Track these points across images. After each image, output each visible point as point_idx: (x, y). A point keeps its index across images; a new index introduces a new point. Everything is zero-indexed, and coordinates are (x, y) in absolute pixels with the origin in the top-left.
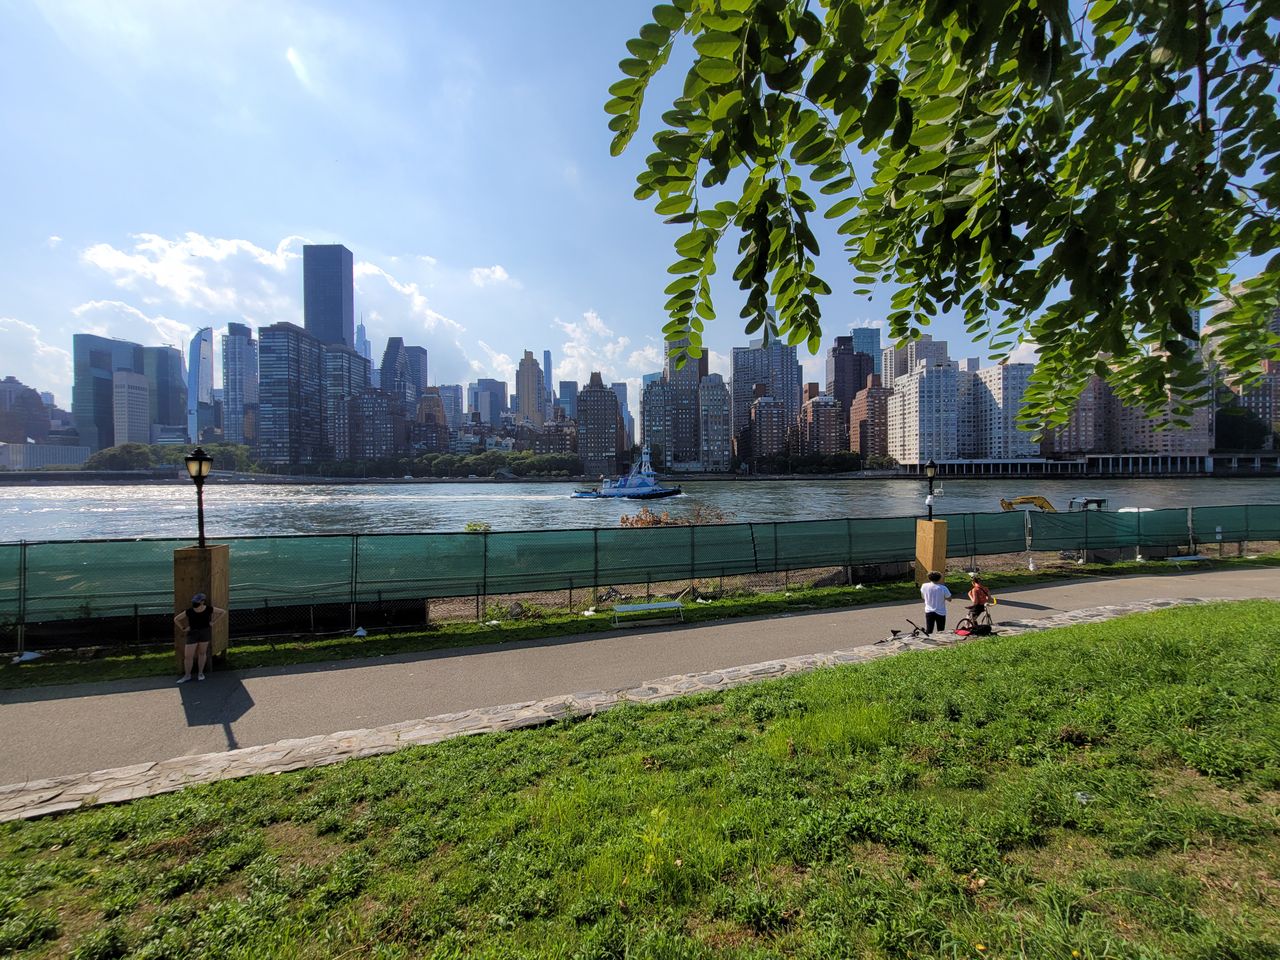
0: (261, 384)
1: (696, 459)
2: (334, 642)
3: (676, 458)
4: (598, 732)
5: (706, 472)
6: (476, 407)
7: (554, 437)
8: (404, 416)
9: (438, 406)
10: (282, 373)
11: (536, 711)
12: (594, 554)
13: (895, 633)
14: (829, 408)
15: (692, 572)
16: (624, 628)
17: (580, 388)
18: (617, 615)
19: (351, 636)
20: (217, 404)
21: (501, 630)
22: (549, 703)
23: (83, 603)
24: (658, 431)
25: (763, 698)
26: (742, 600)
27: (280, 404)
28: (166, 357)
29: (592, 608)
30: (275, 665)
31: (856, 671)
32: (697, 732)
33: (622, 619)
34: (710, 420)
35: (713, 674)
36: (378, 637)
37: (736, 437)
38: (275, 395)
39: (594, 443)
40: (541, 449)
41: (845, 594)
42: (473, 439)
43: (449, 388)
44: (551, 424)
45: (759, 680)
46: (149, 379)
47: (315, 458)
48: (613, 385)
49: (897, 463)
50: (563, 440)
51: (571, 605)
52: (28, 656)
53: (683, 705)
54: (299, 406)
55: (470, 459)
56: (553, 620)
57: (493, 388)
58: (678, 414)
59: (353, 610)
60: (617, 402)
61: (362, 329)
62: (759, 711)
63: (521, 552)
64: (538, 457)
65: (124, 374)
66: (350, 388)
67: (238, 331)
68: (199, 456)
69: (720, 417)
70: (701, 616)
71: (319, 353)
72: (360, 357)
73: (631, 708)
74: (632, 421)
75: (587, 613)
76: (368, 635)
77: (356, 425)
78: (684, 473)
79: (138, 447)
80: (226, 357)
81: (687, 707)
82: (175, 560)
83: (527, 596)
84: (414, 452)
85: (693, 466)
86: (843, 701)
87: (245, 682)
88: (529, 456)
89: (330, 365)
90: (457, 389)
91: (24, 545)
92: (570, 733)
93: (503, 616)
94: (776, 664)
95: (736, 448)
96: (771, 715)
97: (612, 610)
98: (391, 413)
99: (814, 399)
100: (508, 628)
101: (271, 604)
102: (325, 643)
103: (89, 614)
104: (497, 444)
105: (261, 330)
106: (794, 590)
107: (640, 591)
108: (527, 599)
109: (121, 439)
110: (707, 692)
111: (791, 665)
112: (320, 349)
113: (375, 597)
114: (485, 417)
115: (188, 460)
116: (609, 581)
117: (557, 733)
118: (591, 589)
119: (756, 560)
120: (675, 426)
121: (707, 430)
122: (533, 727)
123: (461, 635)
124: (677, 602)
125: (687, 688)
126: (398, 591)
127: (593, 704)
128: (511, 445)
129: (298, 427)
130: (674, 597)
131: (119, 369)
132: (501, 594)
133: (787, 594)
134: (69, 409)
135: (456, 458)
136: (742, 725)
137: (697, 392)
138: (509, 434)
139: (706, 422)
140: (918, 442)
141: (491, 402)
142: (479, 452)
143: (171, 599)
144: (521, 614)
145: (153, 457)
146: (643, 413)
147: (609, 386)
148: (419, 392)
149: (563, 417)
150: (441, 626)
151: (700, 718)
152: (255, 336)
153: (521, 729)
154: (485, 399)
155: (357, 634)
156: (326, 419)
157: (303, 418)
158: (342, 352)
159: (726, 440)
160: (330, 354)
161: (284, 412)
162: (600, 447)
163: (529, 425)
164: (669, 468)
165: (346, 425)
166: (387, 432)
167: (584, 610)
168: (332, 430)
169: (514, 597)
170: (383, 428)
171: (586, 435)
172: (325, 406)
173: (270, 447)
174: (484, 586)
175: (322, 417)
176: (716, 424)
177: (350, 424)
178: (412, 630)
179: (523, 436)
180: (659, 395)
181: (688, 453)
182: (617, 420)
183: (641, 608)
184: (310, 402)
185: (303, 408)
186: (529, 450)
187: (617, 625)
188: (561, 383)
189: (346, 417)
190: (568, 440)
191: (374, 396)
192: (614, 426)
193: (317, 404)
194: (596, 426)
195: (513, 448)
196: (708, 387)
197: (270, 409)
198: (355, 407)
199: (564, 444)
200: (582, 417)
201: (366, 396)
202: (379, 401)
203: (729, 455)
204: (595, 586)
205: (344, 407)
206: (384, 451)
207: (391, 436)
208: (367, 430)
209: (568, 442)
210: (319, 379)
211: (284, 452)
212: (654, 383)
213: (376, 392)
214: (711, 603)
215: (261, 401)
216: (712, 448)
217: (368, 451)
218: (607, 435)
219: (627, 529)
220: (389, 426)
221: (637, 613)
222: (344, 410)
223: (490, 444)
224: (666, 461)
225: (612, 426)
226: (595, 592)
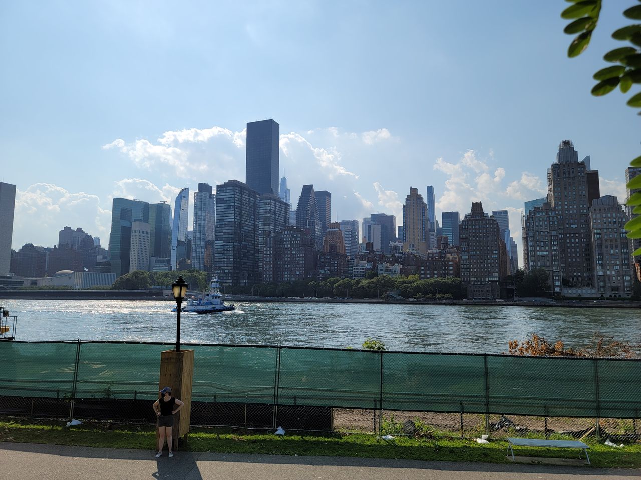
0: (217, 227)
1: (590, 283)
2: (261, 437)
3: (566, 283)
5: (602, 298)
6: (369, 238)
7: (438, 263)
8: (313, 247)
9: (339, 239)
10: (230, 218)
12: (484, 380)
15: (598, 410)
17: (462, 218)
18: (513, 447)
19: (273, 434)
20: (189, 242)
21: (396, 446)
23: (106, 387)
24: (543, 256)
27: (228, 241)
28: (161, 209)
29: (484, 437)
33: (519, 453)
34: (604, 243)
36: (293, 438)
37: (638, 262)
38: (225, 234)
39: (477, 268)
40: (426, 274)
42: (367, 265)
43: (348, 223)
44: (435, 251)
46: (150, 227)
47: (249, 282)
48: (494, 213)
50: (445, 266)
51: (462, 429)
52: (75, 422)
54: (240, 242)
55: (364, 283)
56: (445, 443)
57: (383, 222)
58: (565, 239)
59: (275, 410)
60: (498, 229)
61: (284, 180)
63: (412, 371)
64: (423, 281)
65: (137, 223)
66: (275, 226)
67: (204, 188)
68: (180, 284)
69: (616, 241)
70: (613, 462)
71: (255, 201)
72: (282, 203)
74: (514, 247)
75: (479, 441)
76: (286, 435)
77: (278, 255)
78: (576, 299)
79: (142, 274)
80: (196, 208)
82: (162, 360)
83: (418, 414)
84: (320, 277)
85: (586, 292)
87: (198, 463)
88: (415, 280)
89: (262, 210)
90: (354, 224)
91: (79, 343)
93: (397, 433)
95: (638, 274)
98: (304, 245)
100: (402, 445)
101: (219, 400)
102: (254, 437)
103: (109, 396)
104: (387, 270)
105: (218, 187)
107: (537, 424)
108: (419, 419)
109: (133, 269)
112: (255, 198)
113: (291, 402)
114: (377, 247)
115: (174, 286)
116: (501, 409)
118: (483, 416)
120: (563, 249)
121: (601, 254)
123: (360, 445)
124: (580, 443)
126: (308, 399)
128: (398, 270)
129: (239, 258)
130: (578, 435)
131: (135, 221)
132: (395, 410)
134: (107, 249)
135: (353, 282)
137: (587, 215)
138: (397, 261)
139: (600, 247)
141: (382, 234)
142: (371, 277)
143: (156, 389)
144: (413, 432)
145: (149, 281)
146: (526, 239)
147: (490, 214)
148: (324, 228)
149: (446, 245)
150: (344, 435)
152: (214, 192)
154: (377, 232)
155: (277, 433)
156: (258, 251)
157: (242, 251)
158: (270, 199)
159: (626, 265)
160: (262, 202)
161: (231, 247)
162: (482, 273)
163: (415, 253)
164: (558, 294)
165: (272, 256)
166: (300, 261)
167: (476, 437)
168: (262, 260)
169: (407, 414)
170: (298, 257)
171: (468, 261)
172: (257, 241)
173: (220, 273)
174: (381, 401)
175: (255, 250)
176: (612, 248)
177: (274, 254)
178: (320, 435)
179: (408, 263)
180: (543, 221)
181: (580, 279)
182: (499, 247)
183: (539, 443)
184: (247, 239)
185: (243, 243)
186: (415, 275)
187: (513, 459)
188: (443, 214)
189: (272, 249)
190: (451, 266)
191: (292, 232)
192: (497, 252)
193: (252, 240)
194: (478, 253)
195: (400, 273)
196: (600, 210)
197: (222, 244)
198: (278, 241)
199: (447, 270)
200: (464, 244)
201: (286, 233)
202: (295, 236)
203: (630, 281)
204: (486, 413)
205: (270, 241)
206: (297, 276)
207: (303, 264)
208: (286, 259)
209: (451, 268)
210: (254, 221)
211: (229, 276)
212: (537, 209)
213: (293, 229)
214: (624, 448)
215: (217, 239)
216: (609, 273)
217: (286, 276)
218: (489, 261)
219: (517, 357)
220: (302, 255)
221: (534, 448)
222: (270, 244)
223: (381, 270)
224: (554, 287)
225: (494, 252)
226: (487, 419)
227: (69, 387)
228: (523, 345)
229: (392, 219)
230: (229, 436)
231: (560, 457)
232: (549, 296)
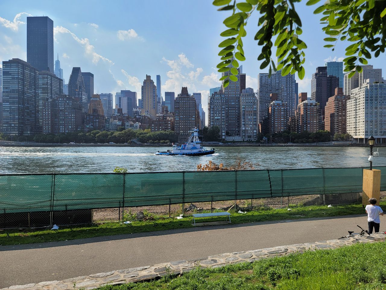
0: (4, 92)
1: (238, 134)
2: (41, 233)
3: (228, 134)
4: (184, 284)
5: (244, 141)
6: (120, 105)
7: (162, 122)
8: (81, 110)
9: (99, 105)
10: (15, 86)
11: (149, 272)
12: (182, 186)
13: (350, 233)
14: (313, 106)
15: (236, 196)
16: (199, 226)
17: (176, 96)
18: (195, 219)
19: (50, 229)
21: (132, 227)
22: (157, 267)
24: (218, 119)
25: (275, 267)
26: (263, 212)
27: (13, 103)
29: (181, 215)
30: (9, 245)
31: (328, 254)
32: (238, 285)
33: (198, 221)
34: (246, 113)
35: (247, 253)
36: (65, 230)
37: (261, 123)
38: (11, 98)
39: (183, 125)
41: (321, 210)
42: (118, 123)
43: (105, 95)
44: (160, 115)
45: (272, 257)
47: (32, 132)
48: (194, 94)
49: (352, 137)
50: (166, 124)
51: (170, 213)
53: (230, 270)
54: (23, 104)
55: (117, 133)
56: (160, 221)
57: (129, 95)
58: (228, 110)
59: (51, 214)
60: (195, 103)
61: (58, 62)
62: (273, 274)
63: (143, 184)
64: (153, 133)
66: (51, 94)
69: (252, 112)
70: (241, 220)
71: (35, 75)
72: (57, 78)
73: (202, 270)
74: (204, 114)
75: (178, 218)
76: (59, 229)
77: (55, 115)
78: (231, 142)
81: (233, 271)
83: (146, 208)
84: (86, 130)
85: (237, 138)
86: (320, 270)
88: (148, 132)
89: (41, 82)
90: (110, 96)
92: (168, 284)
93: (133, 219)
94: (282, 248)
95: (260, 129)
96: (279, 277)
97: (192, 216)
98: (74, 109)
99: (304, 102)
100: (136, 225)
101: (7, 211)
102: (36, 233)
104: (131, 126)
105: (4, 62)
106: (292, 207)
107: (207, 206)
108: (145, 210)
110: (244, 262)
111: (291, 249)
112: (35, 73)
113: (63, 208)
114: (125, 111)
116: (191, 200)
117: (161, 284)
118: (181, 205)
119: (271, 190)
120: (227, 116)
121: (244, 119)
122: (148, 281)
123: (110, 229)
124: (228, 213)
125: (233, 260)
126: (77, 205)
127: (181, 268)
128: (138, 126)
129: (23, 116)
130: (226, 209)
132: (132, 207)
133: (289, 209)
135: (109, 133)
136: (264, 282)
137: (239, 98)
138: (138, 120)
139: (244, 115)
140: (364, 125)
141: (128, 103)
142: (121, 130)
144: (142, 218)
146: (209, 109)
147: (192, 95)
148: (89, 98)
149: (167, 111)
150: (100, 224)
151: (240, 277)
153: (142, 282)
154: (125, 101)
155: (53, 228)
156: (38, 111)
157: (26, 110)
158: (47, 75)
159: (255, 124)
160: (41, 76)
161: (16, 107)
162: (186, 128)
163: (149, 116)
164: (224, 139)
165: (49, 115)
166: (72, 119)
167: (177, 216)
168: (42, 117)
169: (139, 208)
170: (70, 116)
171: (179, 121)
172: (38, 104)
173: (8, 126)
174: (123, 202)
175: (36, 110)
176: (249, 115)
177: (52, 114)
178: (84, 226)
179: (145, 122)
180: (218, 100)
181: (234, 131)
182: (196, 113)
183: (208, 215)
184: (29, 102)
185: (26, 105)
186: (148, 129)
187: (195, 225)
188: (166, 93)
189: (49, 110)
190: (169, 124)
191: (65, 99)
192: (194, 116)
193: (34, 103)
194: (184, 116)
195: (139, 128)
196: (245, 95)
197: (8, 105)
198: (54, 104)
199: (167, 126)
200: (177, 111)
201: (61, 99)
202: (68, 102)
203: (256, 133)
204: (183, 203)
205: (48, 105)
206: (70, 129)
207: (74, 121)
208: (61, 118)
209: (169, 125)
210: (35, 89)
211: (15, 129)
212: (216, 93)
213: (66, 97)
214: (246, 213)
215: (4, 101)
216: (247, 128)
217: (61, 129)
218: (190, 121)
219: (201, 172)
220: (73, 115)
221: (205, 218)
222: (48, 107)
223: (127, 126)
224: (222, 136)
225: (193, 116)
226: (183, 206)
228: (204, 166)
229: (134, 94)
230: (16, 234)
231: (217, 221)
232: (220, 141)
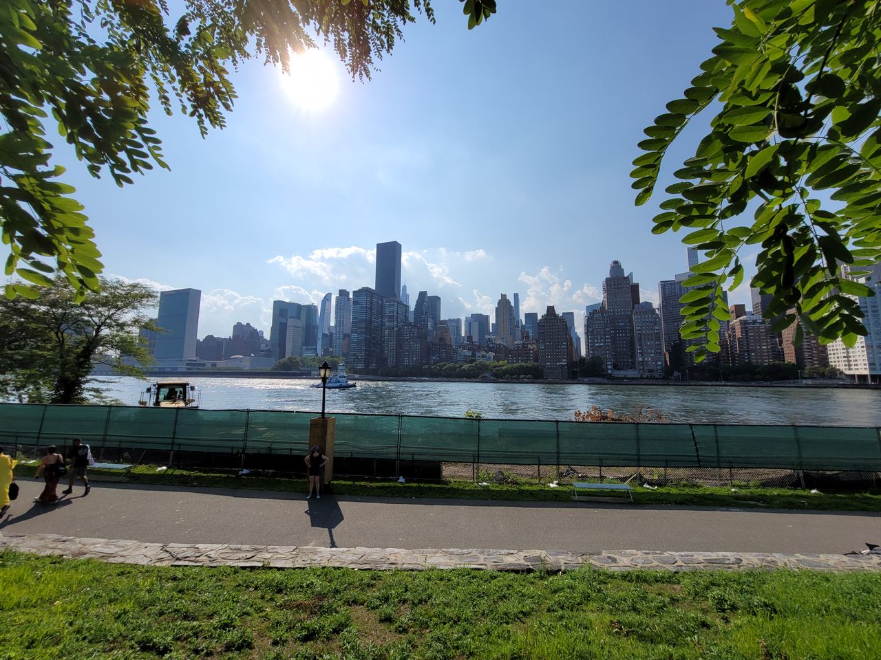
0: (353, 323)
1: (633, 367)
2: (387, 484)
3: (615, 367)
4: (569, 588)
5: (642, 378)
6: (470, 333)
7: (522, 352)
8: (427, 339)
9: (447, 332)
10: (363, 316)
11: (516, 559)
12: (556, 440)
13: (871, 547)
14: (757, 325)
15: (638, 461)
16: (583, 502)
17: (539, 317)
18: (576, 489)
19: (396, 481)
20: (331, 334)
21: (489, 490)
22: (528, 554)
23: (269, 445)
24: (600, 347)
25: (722, 588)
26: (687, 490)
27: (361, 334)
28: (310, 309)
29: (555, 482)
30: (355, 495)
32: (659, 608)
33: (581, 494)
34: (643, 337)
35: (666, 554)
36: (412, 484)
37: (668, 351)
38: (359, 328)
39: (551, 355)
40: (512, 360)
41: (798, 496)
42: (468, 353)
43: (453, 320)
44: (519, 342)
45: (717, 569)
46: (302, 323)
47: (377, 365)
48: (563, 313)
49: (842, 373)
50: (527, 353)
51: (539, 477)
52: (245, 471)
53: (641, 579)
54: (370, 334)
55: (466, 366)
56: (526, 488)
57: (481, 320)
58: (615, 333)
59: (398, 463)
60: (567, 326)
61: (405, 287)
62: (720, 601)
63: (502, 434)
64: (510, 365)
65: (292, 319)
66: (397, 323)
67: (343, 293)
68: (325, 367)
69: (652, 335)
70: (650, 500)
71: (382, 303)
72: (404, 305)
73: (595, 571)
74: (578, 339)
75: (551, 485)
76: (406, 482)
77: (399, 345)
78: (623, 378)
79: (295, 358)
80: (336, 308)
81: (645, 581)
82: (311, 425)
83: (506, 466)
84: (432, 362)
85: (631, 373)
87: (339, 503)
88: (504, 364)
89: (387, 310)
90: (458, 321)
91: (248, 411)
92: (546, 583)
93: (490, 480)
94: (731, 556)
95: (668, 359)
96: (734, 608)
97: (571, 485)
98: (420, 337)
99: (741, 318)
100: (495, 489)
101: (355, 456)
102: (382, 484)
103: (270, 451)
104: (483, 356)
105: (354, 292)
106: (740, 487)
107: (594, 472)
108: (510, 471)
109: (288, 354)
110: (663, 570)
111: (748, 559)
112: (382, 301)
113: (410, 457)
114: (475, 339)
115: (320, 368)
116: (568, 461)
117: (536, 581)
118: (555, 467)
119: (698, 456)
120: (614, 342)
121: (641, 345)
122: (517, 572)
123: (462, 489)
124: (625, 486)
125: (643, 563)
126: (424, 455)
127: (562, 562)
128: (492, 357)
129: (369, 347)
130: (623, 480)
131: (290, 318)
132: (489, 463)
133: (733, 490)
134: (269, 339)
135: (457, 366)
136: (705, 612)
137: (631, 316)
138: (491, 350)
139: (640, 340)
141: (479, 329)
142: (472, 362)
143: (307, 447)
144: (502, 480)
145: (300, 364)
146: (587, 334)
147: (561, 315)
148: (435, 324)
149: (528, 337)
150: (450, 482)
151: (659, 594)
152: (351, 296)
153: (508, 571)
154: (476, 327)
155: (400, 481)
156: (384, 341)
157: (372, 341)
158: (394, 302)
159: (658, 353)
160: (388, 304)
161: (363, 338)
162: (555, 359)
163: (505, 344)
164: (610, 375)
165: (395, 345)
166: (417, 349)
167: (550, 483)
168: (387, 348)
169: (498, 466)
170: (415, 347)
171: (544, 350)
172: (384, 333)
173: (355, 358)
174: (478, 456)
175: (382, 341)
176: (648, 340)
177: (397, 344)
178: (432, 482)
179: (501, 352)
180: (600, 320)
181: (626, 364)
182: (567, 339)
183: (595, 486)
184: (376, 332)
185: (373, 335)
186: (504, 360)
187: (576, 498)
188: (526, 314)
189: (395, 340)
191: (410, 327)
193: (380, 333)
195: (493, 359)
196: (640, 312)
197: (356, 336)
198: (399, 334)
199: (528, 356)
200: (542, 337)
201: (406, 328)
202: (413, 330)
203: (661, 365)
204: (557, 465)
205: (394, 334)
206: (415, 361)
207: (419, 352)
208: (406, 348)
209: (531, 355)
210: (381, 318)
211: (362, 361)
212: (595, 311)
213: (411, 324)
214: (657, 489)
215: (352, 332)
216: (646, 359)
217: (406, 361)
218: (560, 350)
219: (580, 422)
220: (418, 345)
221: (592, 490)
222: (393, 336)
223: (479, 357)
224: (607, 369)
225: (564, 343)
226: (558, 469)
227: (241, 444)
228: (584, 413)
229: (487, 317)
230: (362, 483)
231: (610, 496)
232: (603, 376)
